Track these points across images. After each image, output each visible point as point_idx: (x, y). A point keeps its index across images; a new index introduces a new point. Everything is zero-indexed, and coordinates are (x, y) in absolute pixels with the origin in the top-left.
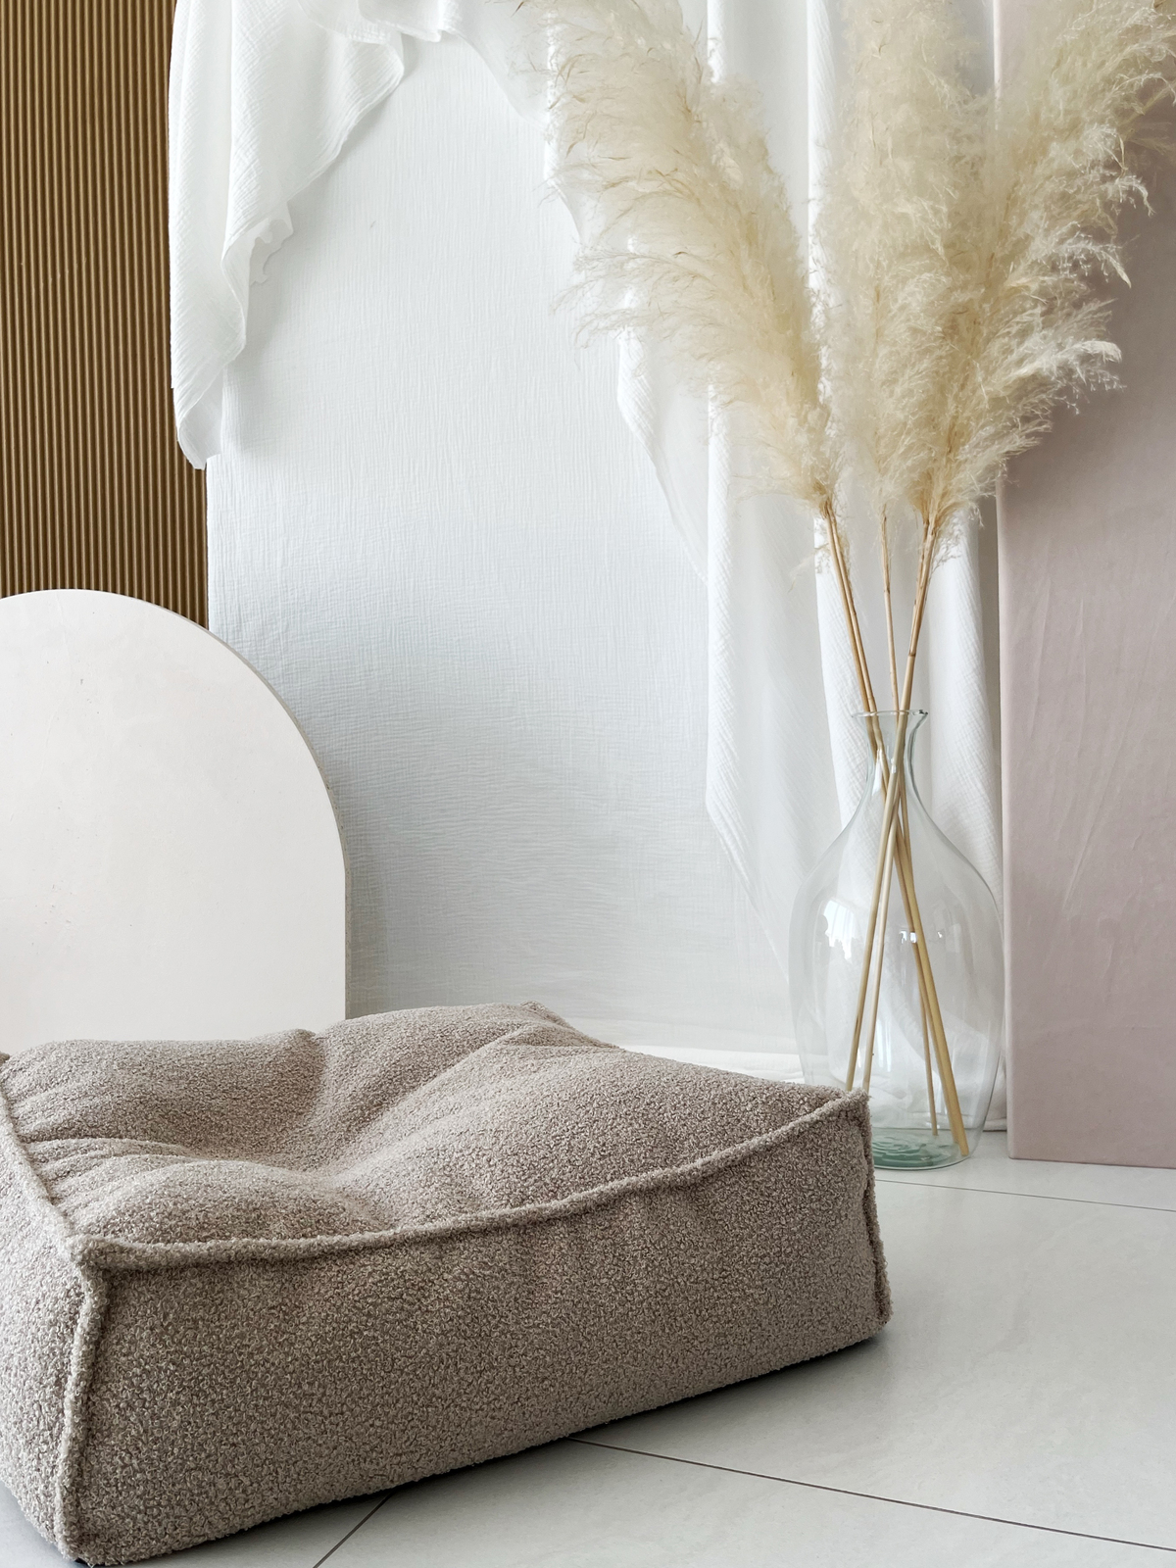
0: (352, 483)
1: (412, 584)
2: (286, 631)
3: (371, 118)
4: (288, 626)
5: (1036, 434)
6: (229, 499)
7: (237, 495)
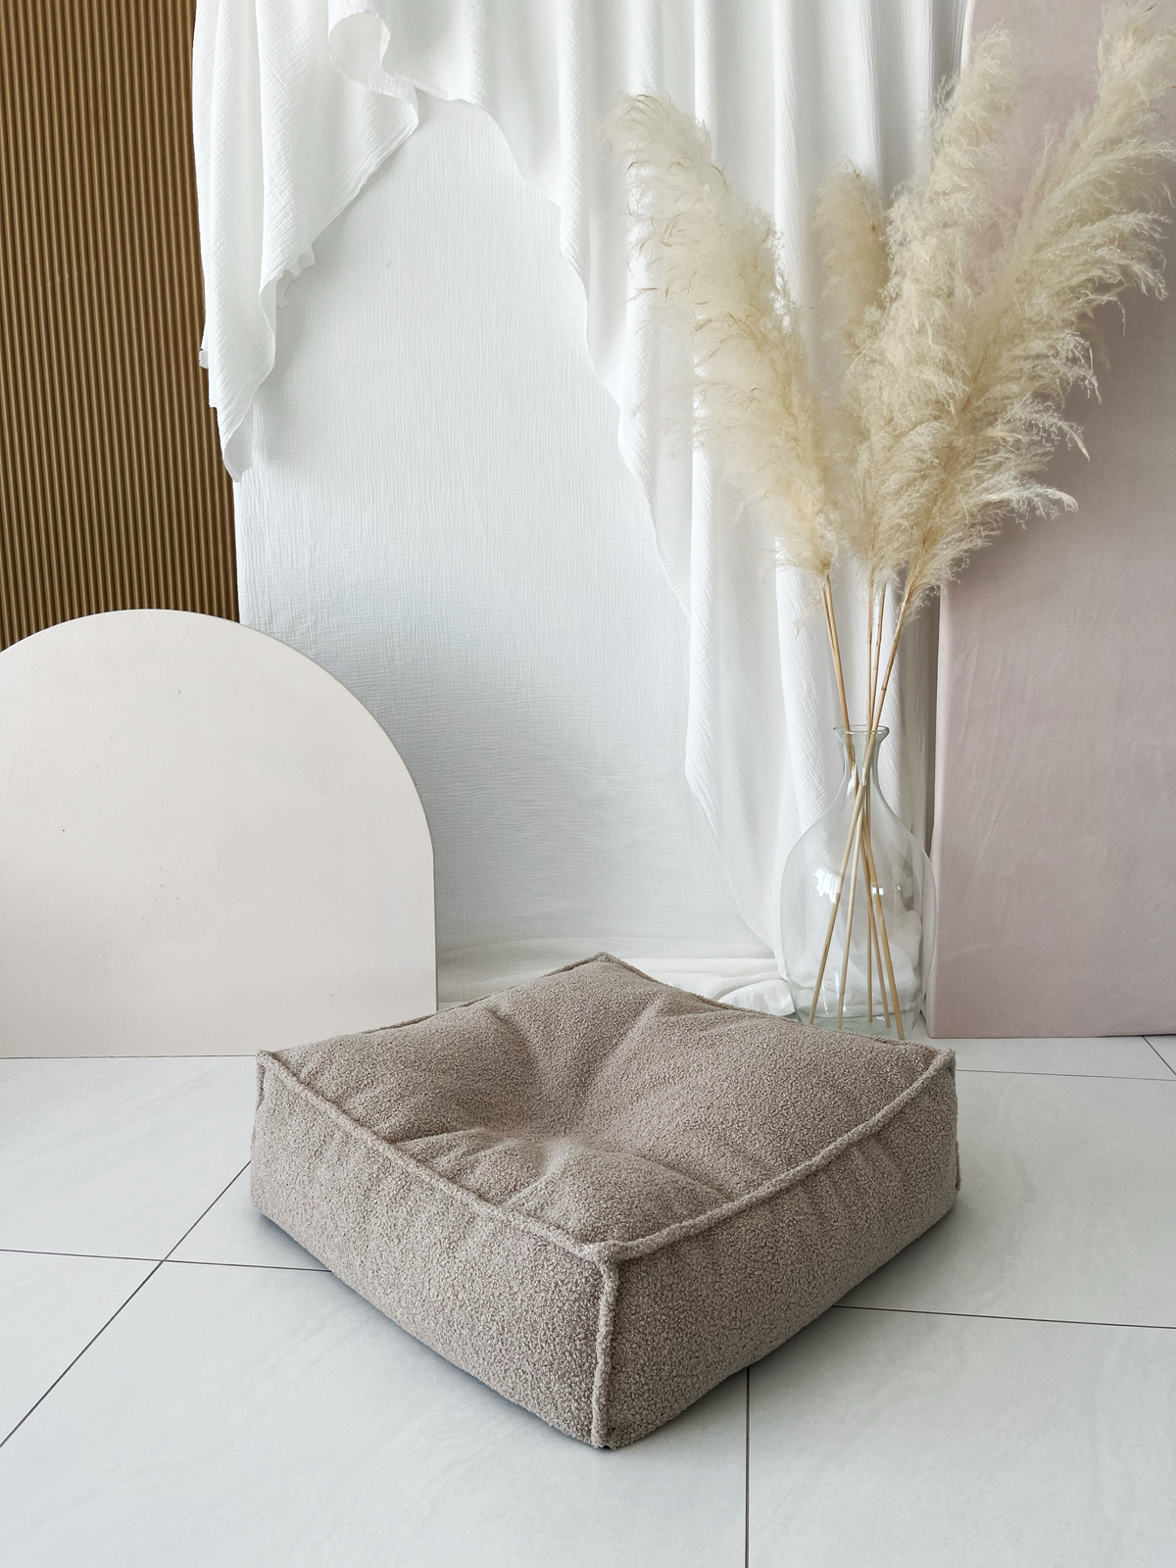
0: (373, 497)
1: (429, 588)
2: (315, 624)
3: (388, 163)
4: (316, 619)
6: (257, 505)
7: (265, 502)
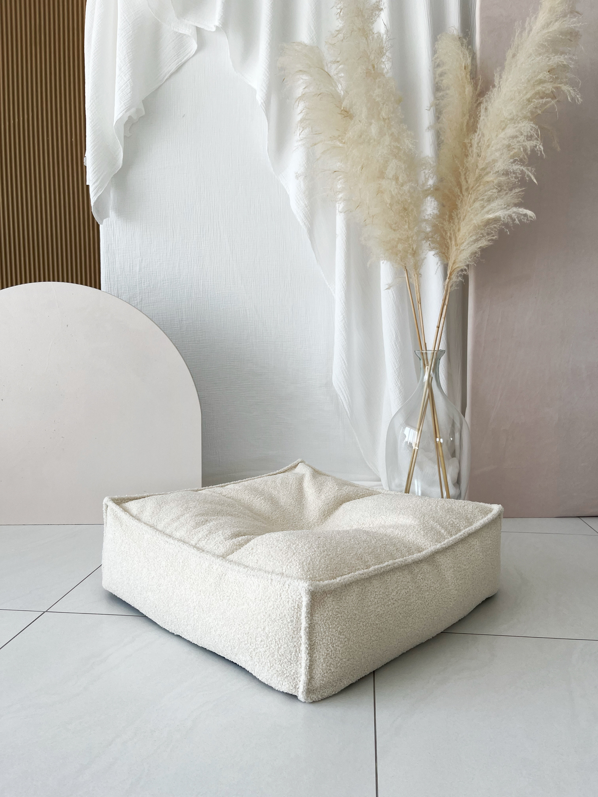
5: (492, 240)
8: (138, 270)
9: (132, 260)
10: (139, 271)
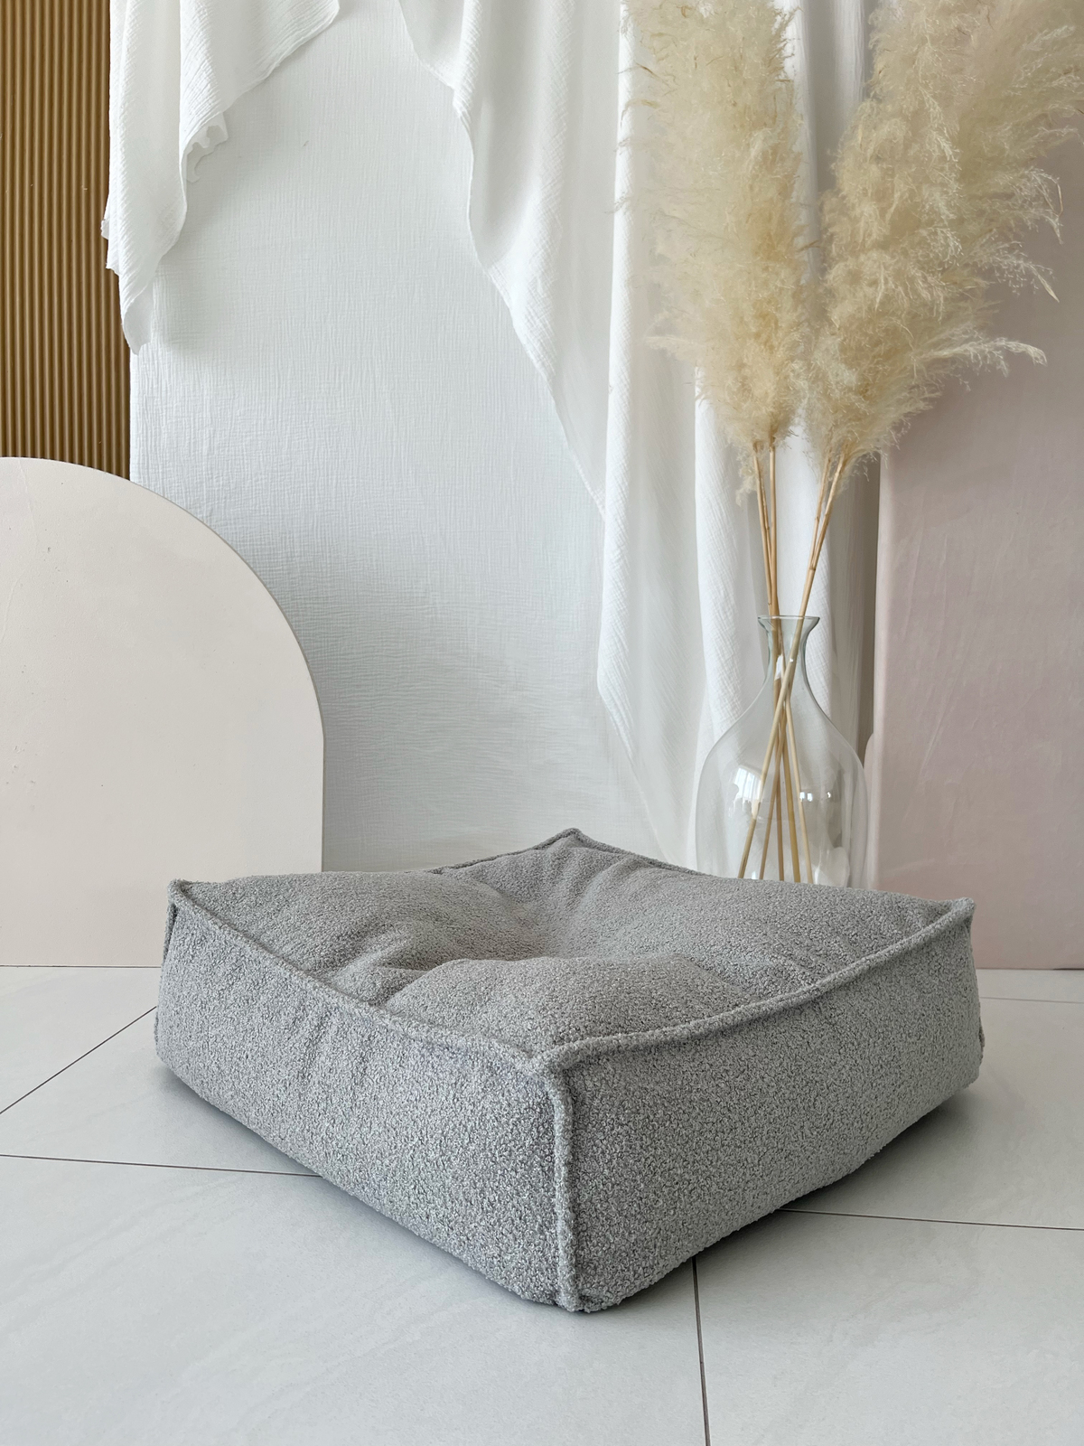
8: (205, 452)
9: (194, 431)
10: (208, 455)
